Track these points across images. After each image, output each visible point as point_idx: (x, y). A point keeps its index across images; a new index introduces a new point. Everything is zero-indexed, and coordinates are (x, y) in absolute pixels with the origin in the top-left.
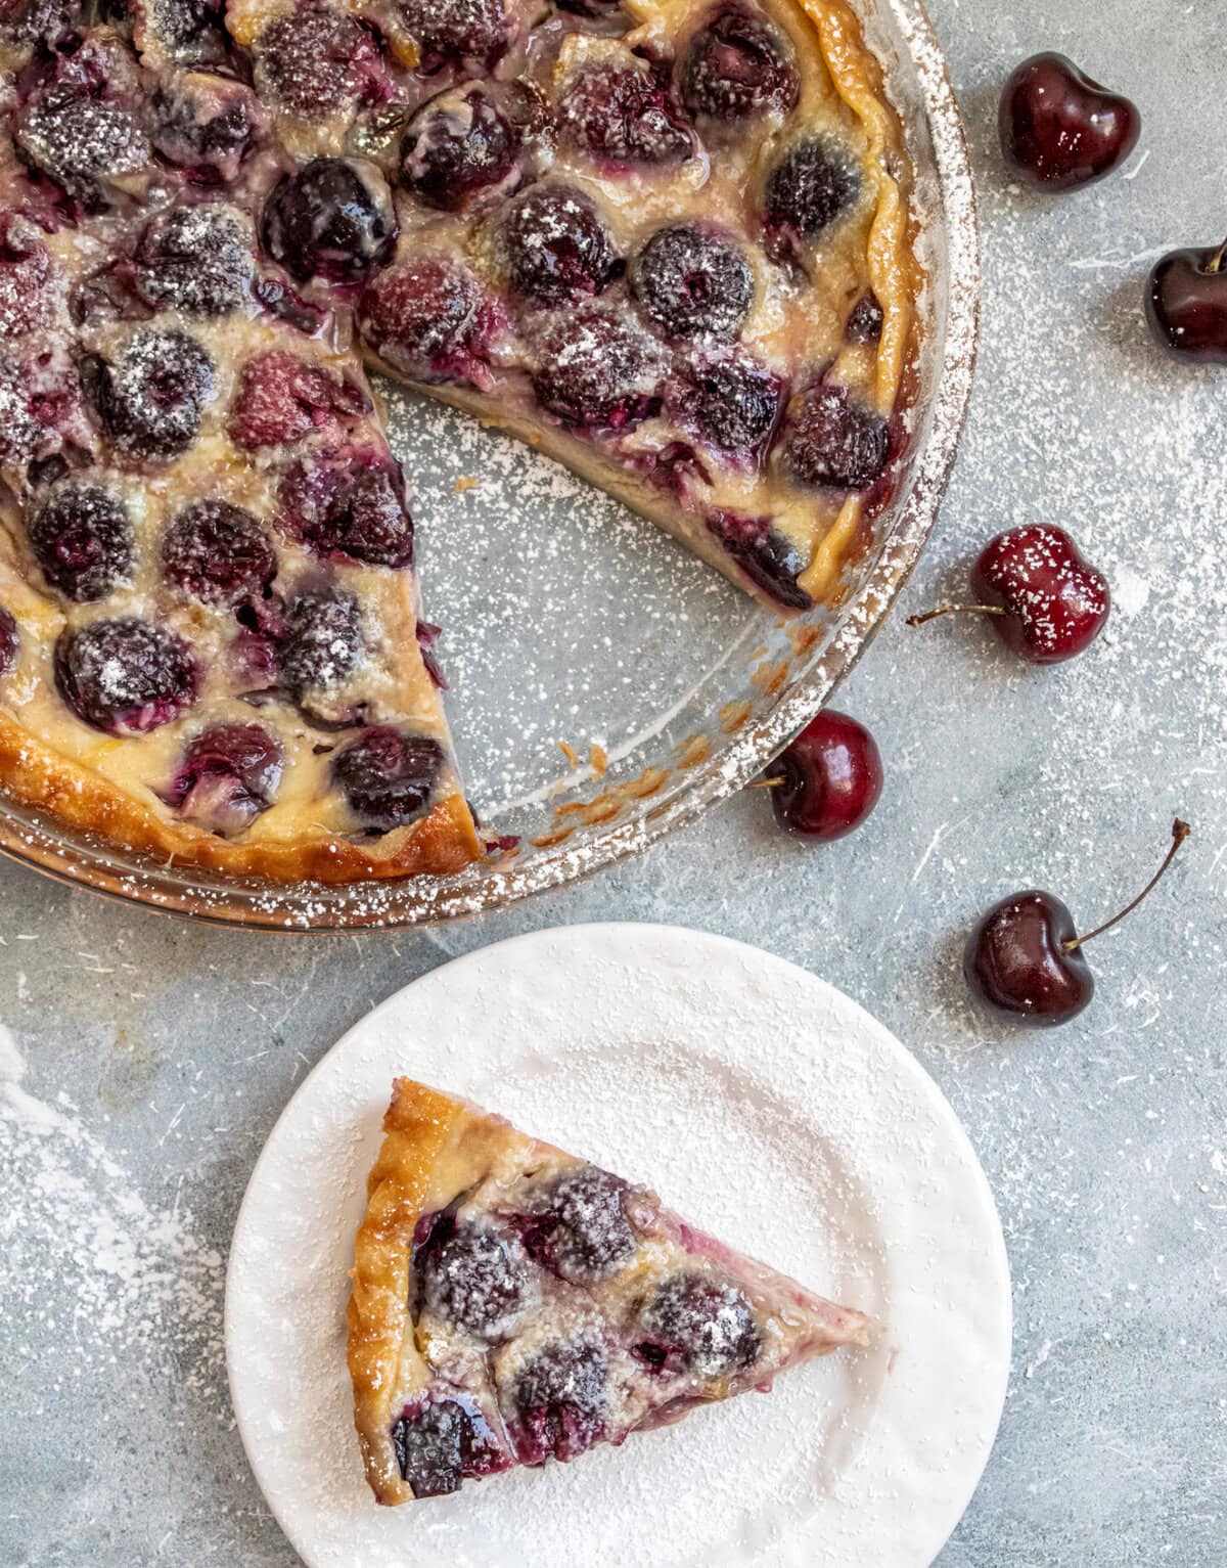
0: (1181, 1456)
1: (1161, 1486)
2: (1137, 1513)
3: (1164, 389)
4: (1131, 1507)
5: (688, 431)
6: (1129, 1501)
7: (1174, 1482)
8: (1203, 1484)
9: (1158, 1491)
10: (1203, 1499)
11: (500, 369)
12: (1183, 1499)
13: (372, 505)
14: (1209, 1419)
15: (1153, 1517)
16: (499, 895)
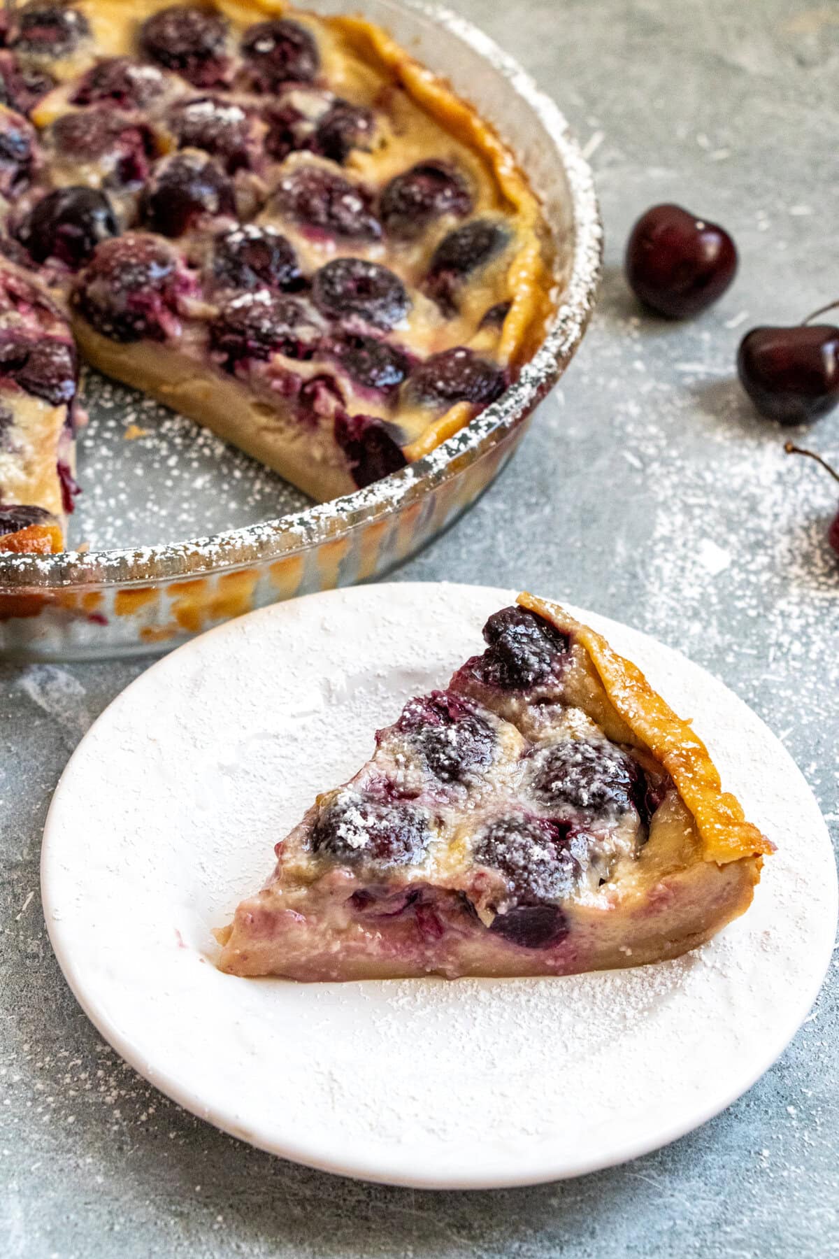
0: (718, 1194)
1: (693, 1218)
2: (666, 1239)
3: (752, 443)
4: (659, 1232)
5: (329, 367)
6: (658, 1227)
7: (709, 1216)
8: (740, 1222)
9: (690, 1222)
10: (739, 1236)
11: (186, 319)
12: (717, 1233)
13: (48, 355)
14: (750, 1166)
15: (683, 1245)
16: (69, 563)
